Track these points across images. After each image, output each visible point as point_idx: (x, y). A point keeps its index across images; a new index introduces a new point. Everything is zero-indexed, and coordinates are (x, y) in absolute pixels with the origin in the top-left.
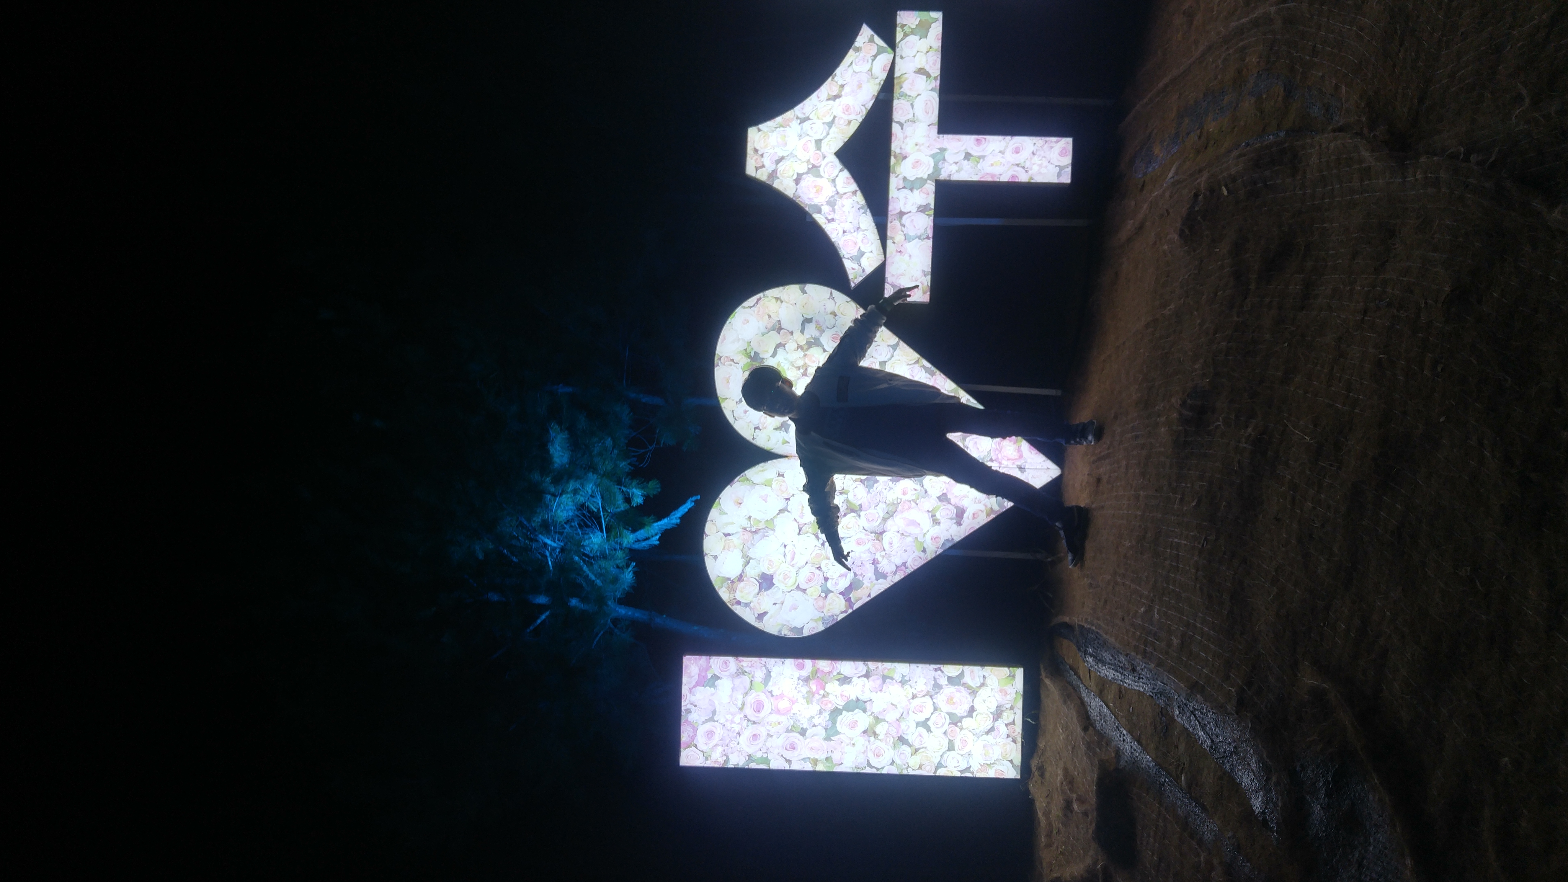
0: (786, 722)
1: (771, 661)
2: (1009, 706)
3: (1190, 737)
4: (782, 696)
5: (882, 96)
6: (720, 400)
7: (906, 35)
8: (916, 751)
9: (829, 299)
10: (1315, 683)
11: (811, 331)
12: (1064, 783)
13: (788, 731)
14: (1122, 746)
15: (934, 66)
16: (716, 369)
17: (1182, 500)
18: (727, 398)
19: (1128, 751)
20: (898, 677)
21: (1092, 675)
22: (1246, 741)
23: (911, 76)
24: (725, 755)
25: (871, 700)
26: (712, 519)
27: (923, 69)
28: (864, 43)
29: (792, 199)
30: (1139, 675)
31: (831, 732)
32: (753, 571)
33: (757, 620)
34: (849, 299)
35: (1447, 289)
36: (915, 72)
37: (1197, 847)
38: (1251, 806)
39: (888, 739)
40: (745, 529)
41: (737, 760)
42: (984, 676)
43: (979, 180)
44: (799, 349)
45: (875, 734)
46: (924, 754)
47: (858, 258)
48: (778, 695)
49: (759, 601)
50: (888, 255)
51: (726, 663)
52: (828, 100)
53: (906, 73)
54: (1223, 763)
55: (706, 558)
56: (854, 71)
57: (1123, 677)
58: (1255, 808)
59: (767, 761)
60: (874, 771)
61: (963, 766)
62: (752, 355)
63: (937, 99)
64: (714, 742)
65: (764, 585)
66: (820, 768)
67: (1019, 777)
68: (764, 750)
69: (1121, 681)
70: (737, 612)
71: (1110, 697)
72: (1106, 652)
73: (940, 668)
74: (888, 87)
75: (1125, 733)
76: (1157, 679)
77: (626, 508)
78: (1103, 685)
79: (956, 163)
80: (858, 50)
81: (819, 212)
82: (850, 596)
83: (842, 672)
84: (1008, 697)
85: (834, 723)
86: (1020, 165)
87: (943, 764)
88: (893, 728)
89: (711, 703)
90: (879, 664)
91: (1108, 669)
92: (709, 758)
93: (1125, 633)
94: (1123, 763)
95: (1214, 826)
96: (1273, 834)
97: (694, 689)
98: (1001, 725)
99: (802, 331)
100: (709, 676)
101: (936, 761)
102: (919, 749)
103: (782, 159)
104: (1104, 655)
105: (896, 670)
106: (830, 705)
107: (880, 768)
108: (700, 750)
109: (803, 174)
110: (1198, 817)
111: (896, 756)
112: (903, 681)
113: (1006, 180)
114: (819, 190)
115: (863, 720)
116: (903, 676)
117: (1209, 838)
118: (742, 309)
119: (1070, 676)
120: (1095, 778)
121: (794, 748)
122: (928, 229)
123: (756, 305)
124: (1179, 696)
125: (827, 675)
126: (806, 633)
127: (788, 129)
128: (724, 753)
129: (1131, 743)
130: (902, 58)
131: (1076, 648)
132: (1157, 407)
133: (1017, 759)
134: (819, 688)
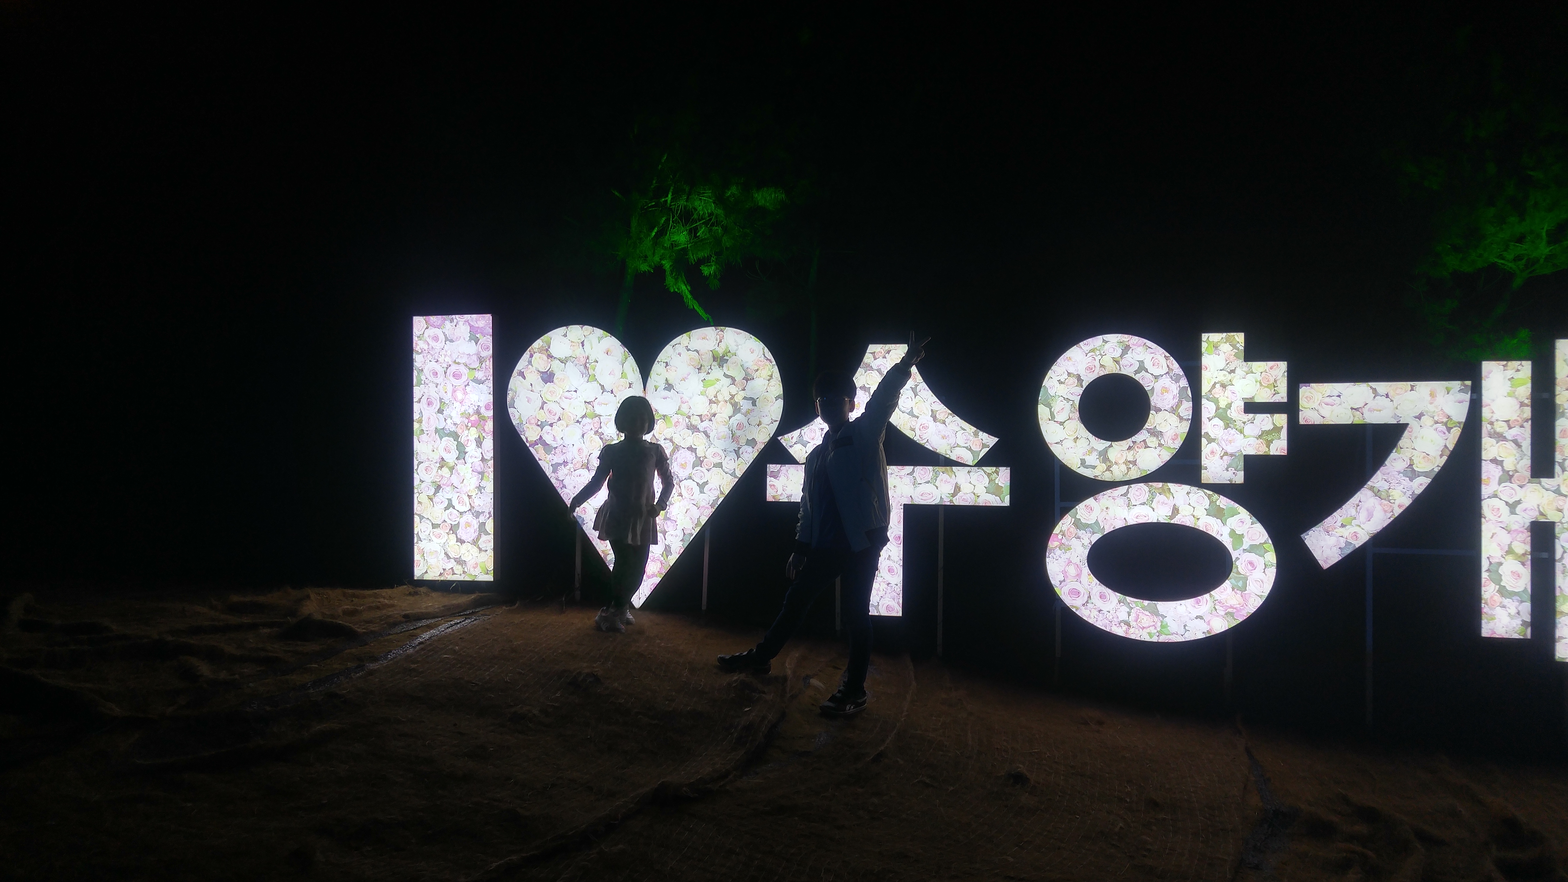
0: (447, 398)
1: (491, 385)
2: (466, 570)
4: (465, 393)
6: (688, 333)
7: (989, 475)
8: (431, 499)
9: (772, 419)
11: (746, 406)
13: (441, 399)
15: (962, 500)
16: (712, 328)
18: (690, 338)
20: (483, 484)
23: (953, 481)
25: (466, 463)
26: (594, 331)
27: (960, 491)
28: (982, 439)
31: (441, 433)
32: (556, 366)
34: (771, 436)
36: (956, 484)
39: (438, 477)
40: (588, 358)
41: (418, 360)
42: (486, 551)
45: (441, 467)
46: (429, 505)
47: (801, 441)
48: (467, 391)
49: (533, 372)
50: (802, 465)
51: (488, 348)
52: (932, 410)
53: (956, 476)
55: (564, 328)
56: (957, 432)
59: (419, 385)
60: (415, 467)
61: (422, 536)
62: (726, 358)
63: (933, 503)
64: (430, 343)
65: (546, 376)
66: (416, 426)
67: (416, 578)
68: (427, 381)
70: (524, 355)
73: (491, 516)
80: (976, 435)
82: (539, 445)
83: (485, 440)
85: (448, 435)
87: (422, 520)
88: (446, 481)
89: (458, 338)
90: (492, 469)
92: (419, 339)
97: (469, 325)
98: (452, 564)
99: (745, 398)
100: (478, 336)
101: (424, 515)
105: (488, 483)
106: (461, 431)
107: (419, 471)
108: (423, 331)
111: (427, 484)
112: (479, 488)
115: (451, 458)
116: (484, 488)
121: (429, 405)
125: (482, 429)
126: (510, 410)
128: (423, 350)
130: (970, 472)
133: (428, 577)
134: (473, 422)
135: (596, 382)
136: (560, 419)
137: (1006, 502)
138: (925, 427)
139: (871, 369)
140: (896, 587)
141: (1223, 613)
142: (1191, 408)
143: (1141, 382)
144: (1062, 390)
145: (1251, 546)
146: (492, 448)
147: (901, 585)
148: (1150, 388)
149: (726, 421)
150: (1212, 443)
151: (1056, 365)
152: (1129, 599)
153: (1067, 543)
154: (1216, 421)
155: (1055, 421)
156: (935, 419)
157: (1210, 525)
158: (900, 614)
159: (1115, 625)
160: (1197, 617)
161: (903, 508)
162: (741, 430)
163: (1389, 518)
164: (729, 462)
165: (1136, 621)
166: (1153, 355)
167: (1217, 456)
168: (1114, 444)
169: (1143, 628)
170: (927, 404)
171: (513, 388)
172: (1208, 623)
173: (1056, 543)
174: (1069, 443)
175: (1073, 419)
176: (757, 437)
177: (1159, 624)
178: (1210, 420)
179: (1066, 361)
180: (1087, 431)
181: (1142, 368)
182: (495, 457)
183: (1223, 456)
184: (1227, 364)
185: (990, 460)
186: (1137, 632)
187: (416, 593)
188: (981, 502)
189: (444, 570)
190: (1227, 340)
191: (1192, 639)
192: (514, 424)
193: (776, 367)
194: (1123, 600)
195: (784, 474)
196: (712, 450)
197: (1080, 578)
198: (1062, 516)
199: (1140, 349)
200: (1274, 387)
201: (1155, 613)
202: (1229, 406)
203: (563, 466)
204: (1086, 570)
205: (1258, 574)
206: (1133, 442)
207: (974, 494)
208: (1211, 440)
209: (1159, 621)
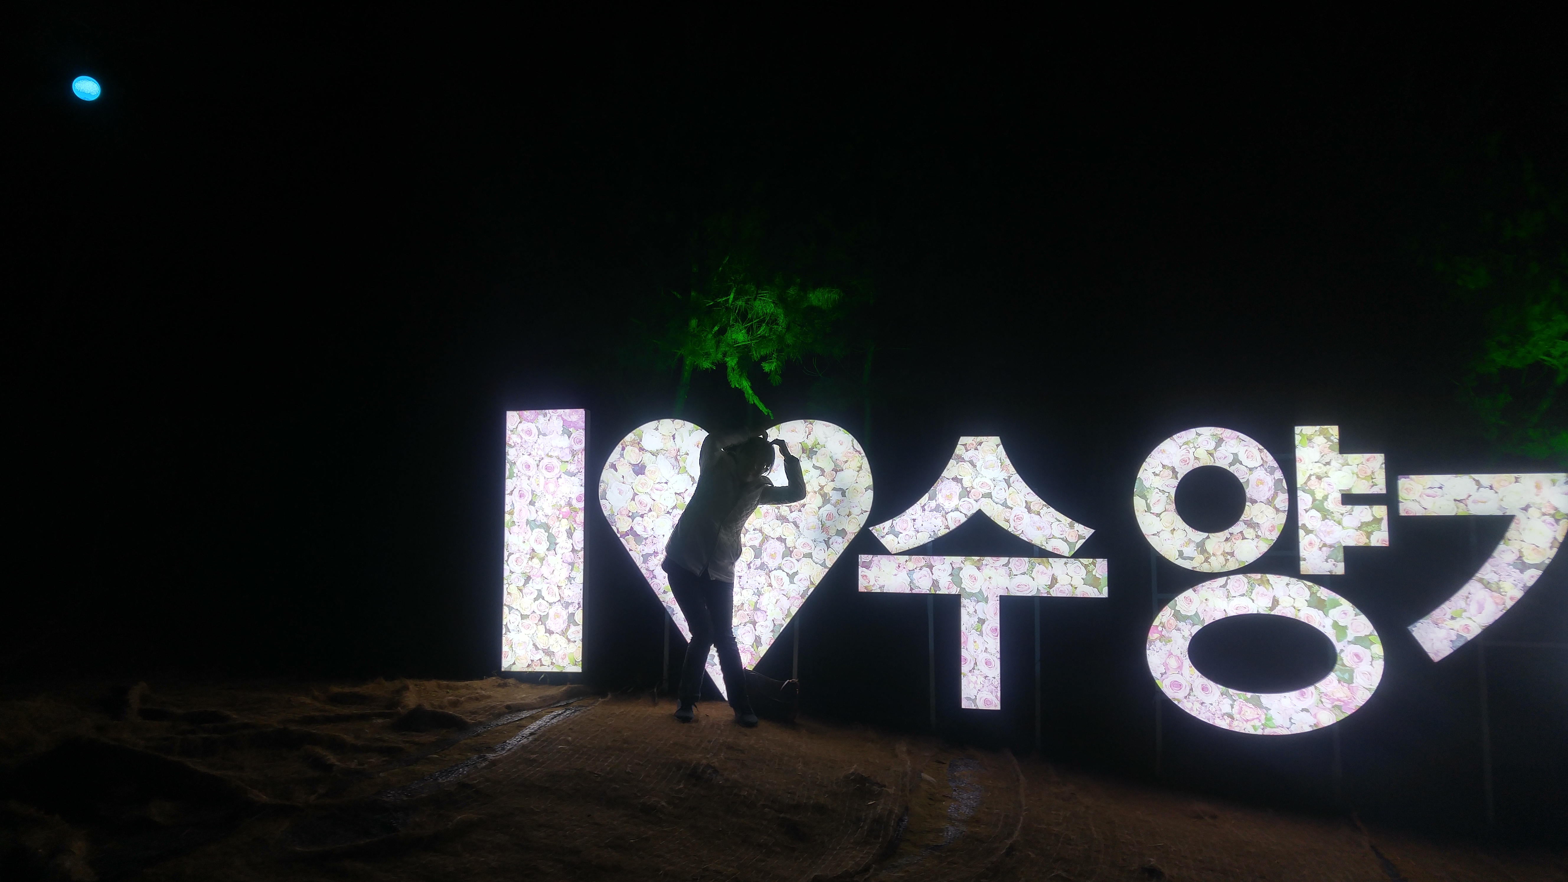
0: (539, 490)
1: (583, 477)
2: (554, 661)
4: (557, 485)
6: (779, 425)
7: (1086, 566)
8: (521, 590)
9: (862, 510)
11: (835, 496)
13: (533, 491)
15: (1059, 591)
16: (801, 421)
18: (781, 431)
20: (573, 574)
23: (1050, 572)
25: (556, 554)
26: (686, 424)
27: (1057, 582)
28: (1078, 531)
29: (940, 475)
31: (532, 524)
32: (647, 458)
33: (610, 463)
34: (862, 526)
36: (1053, 575)
39: (528, 568)
40: (679, 451)
41: (511, 454)
42: (576, 641)
43: (962, 632)
44: (821, 487)
45: (532, 558)
46: (519, 596)
47: (893, 532)
48: (558, 483)
49: (625, 465)
50: (895, 556)
51: (580, 442)
52: (1026, 501)
53: (1052, 568)
55: (656, 421)
56: (1052, 523)
59: (511, 477)
60: (506, 558)
61: (510, 627)
62: (814, 450)
63: (1030, 595)
64: (523, 436)
65: (637, 468)
66: (507, 517)
67: (503, 670)
68: (519, 474)
70: (617, 448)
73: (581, 607)
79: (975, 612)
80: (1071, 526)
81: (930, 498)
82: (630, 535)
83: (576, 531)
84: (560, 661)
85: (539, 526)
86: (975, 665)
87: (512, 611)
88: (536, 572)
89: (552, 432)
90: (582, 560)
92: (512, 433)
97: (561, 418)
98: (540, 655)
99: (835, 489)
100: (571, 430)
101: (513, 606)
102: (522, 593)
103: (974, 466)
105: (578, 573)
106: (552, 523)
107: (509, 563)
108: (516, 425)
109: (961, 484)
111: (517, 575)
112: (570, 578)
113: (963, 654)
114: (949, 498)
115: (541, 549)
116: (574, 579)
121: (520, 497)
122: (919, 589)
123: (854, 450)
125: (573, 520)
126: (602, 502)
127: (999, 469)
128: (516, 444)
130: (1066, 563)
133: (516, 668)
134: (564, 513)
135: (686, 474)
136: (650, 510)
137: (1105, 594)
138: (1019, 518)
139: (963, 460)
140: (994, 680)
141: (1329, 706)
142: (1287, 500)
143: (1236, 474)
144: (1157, 482)
145: (1356, 637)
146: (583, 539)
147: (998, 678)
148: (1245, 480)
149: (815, 511)
150: (1310, 535)
151: (1150, 457)
152: (1231, 691)
153: (1167, 635)
154: (1313, 512)
155: (1151, 513)
156: (1029, 509)
157: (1312, 616)
158: (998, 708)
159: (1219, 717)
160: (1303, 710)
161: (999, 599)
162: (831, 520)
163: (1501, 611)
164: (819, 552)
165: (1239, 713)
166: (1246, 448)
167: (1316, 548)
168: (1211, 535)
169: (1247, 721)
170: (1021, 496)
171: (604, 480)
172: (1315, 716)
173: (1156, 635)
174: (1166, 535)
175: (1169, 511)
176: (847, 527)
177: (1263, 717)
178: (1307, 511)
179: (1160, 453)
180: (1184, 523)
181: (1236, 460)
182: (585, 548)
183: (1322, 547)
184: (1322, 456)
185: (1087, 551)
186: (1241, 724)
187: (505, 685)
188: (1079, 594)
189: (532, 661)
190: (1321, 433)
191: (1298, 732)
192: (606, 515)
193: (866, 459)
194: (1225, 691)
195: (877, 564)
196: (801, 540)
197: (1181, 670)
198: (1160, 608)
199: (1233, 442)
200: (1372, 479)
201: (1259, 705)
202: (1326, 498)
203: (653, 556)
204: (1187, 662)
205: (1364, 666)
206: (1230, 533)
207: (1072, 585)
208: (1308, 532)
209: (1263, 714)
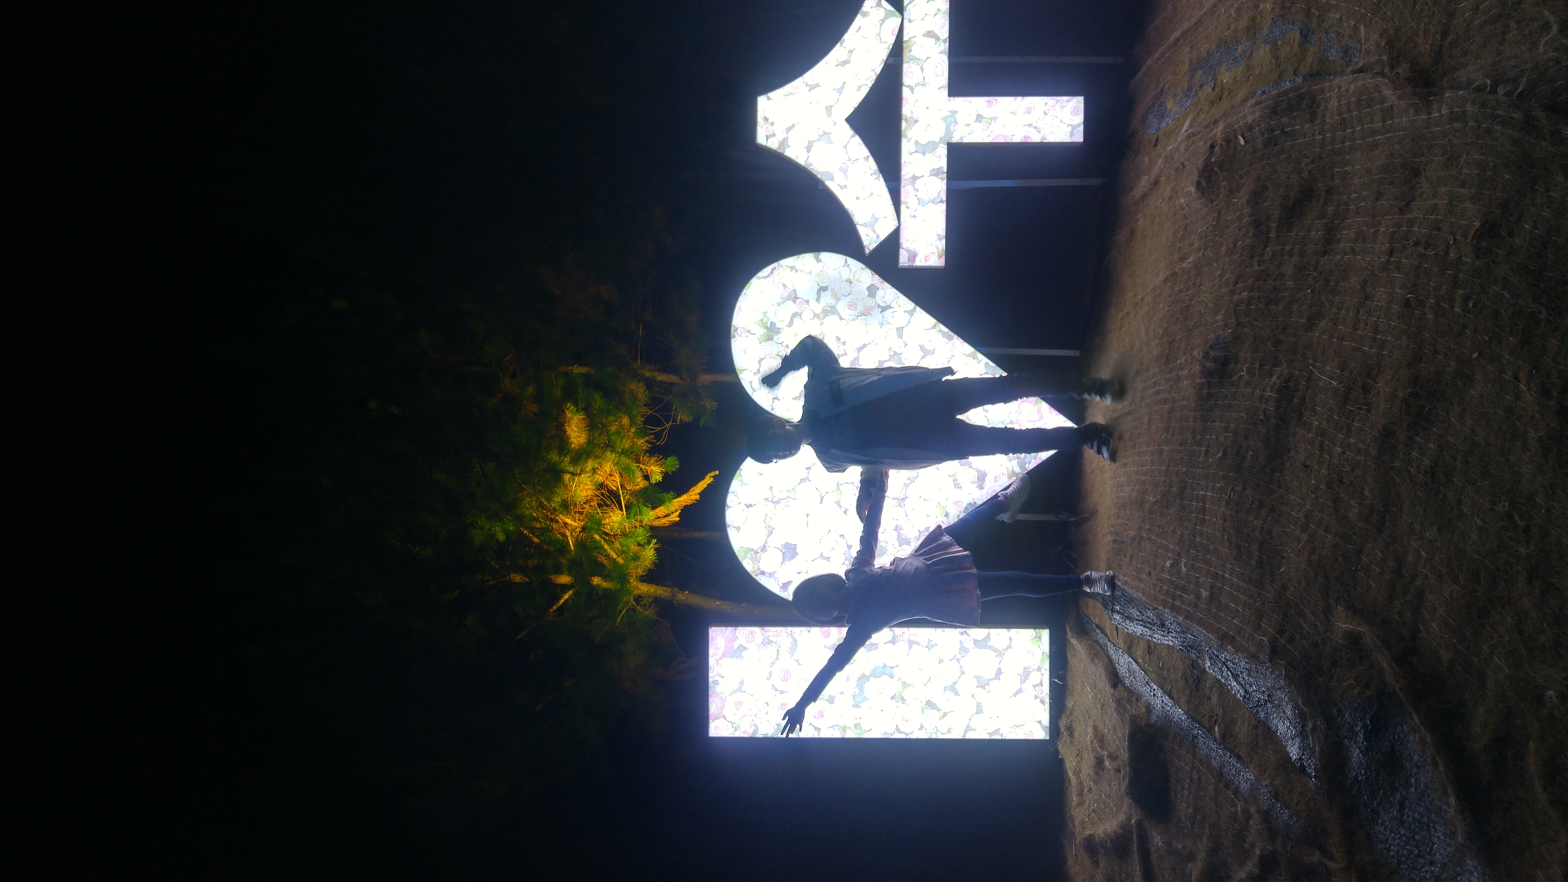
1: (797, 630)
2: (1036, 667)
3: (1222, 688)
5: (891, 60)
6: (738, 371)
8: (945, 715)
9: (844, 266)
10: (1350, 626)
11: (827, 299)
12: (1094, 741)
14: (1153, 701)
15: (943, 29)
16: (732, 340)
17: (1207, 452)
18: (744, 370)
19: (1159, 706)
20: (924, 642)
21: (1120, 632)
22: (1280, 689)
23: (920, 39)
24: (754, 725)
25: (898, 666)
26: (733, 490)
27: (932, 32)
28: (871, 7)
29: (804, 167)
30: (1168, 629)
31: (859, 699)
32: (776, 541)
33: (782, 590)
34: (864, 266)
35: (1477, 224)
36: (923, 35)
37: (1232, 796)
38: (1288, 753)
39: (916, 704)
40: (767, 499)
41: (765, 730)
42: (1010, 638)
43: (992, 141)
44: (816, 318)
45: (903, 699)
46: (952, 718)
47: (871, 225)
49: (783, 570)
50: (902, 220)
51: (752, 633)
53: (915, 36)
54: (1258, 712)
55: (728, 530)
56: (862, 36)
57: (1152, 632)
58: (1292, 755)
60: (903, 736)
61: (992, 729)
62: (769, 325)
63: (947, 62)
64: (742, 713)
65: (788, 554)
66: (850, 734)
67: (1048, 738)
69: (1150, 636)
70: (761, 582)
71: (1139, 653)
72: (1133, 608)
74: (897, 51)
75: (1155, 688)
76: (1186, 632)
77: (646, 485)
78: (1131, 641)
79: (968, 125)
80: (866, 14)
81: (832, 179)
84: (1035, 658)
85: (862, 690)
86: (1032, 126)
87: (972, 726)
88: (921, 693)
89: (739, 673)
91: (1136, 626)
92: (738, 729)
93: (1152, 588)
94: (1154, 718)
95: (1250, 775)
96: (1311, 780)
97: (721, 661)
98: (1028, 685)
99: (818, 300)
100: (736, 646)
101: (965, 725)
102: (948, 713)
103: (792, 127)
104: (1131, 611)
105: (923, 635)
106: (857, 672)
107: (909, 733)
108: (728, 721)
109: (815, 141)
110: (1233, 767)
111: (925, 720)
112: (929, 646)
113: (1018, 141)
114: (831, 157)
116: (929, 641)
117: (1245, 787)
118: (757, 279)
119: (1097, 634)
120: (1127, 735)
121: (822, 716)
122: (941, 192)
123: (771, 274)
124: (1210, 648)
127: (797, 96)
128: (753, 723)
129: (1162, 697)
130: (910, 21)
131: (1102, 607)
132: (1179, 361)
133: (1046, 720)
135: (797, 489)
136: (842, 536)
138: (856, 74)
139: (786, 140)
140: (1049, 104)
147: (1047, 98)
149: (845, 324)
156: (847, 62)
158: (1081, 99)
161: (953, 98)
162: (856, 304)
164: (896, 319)
170: (829, 71)
176: (866, 285)
189: (1036, 697)
193: (781, 262)
195: (911, 244)
203: (901, 531)
207: (936, 15)
